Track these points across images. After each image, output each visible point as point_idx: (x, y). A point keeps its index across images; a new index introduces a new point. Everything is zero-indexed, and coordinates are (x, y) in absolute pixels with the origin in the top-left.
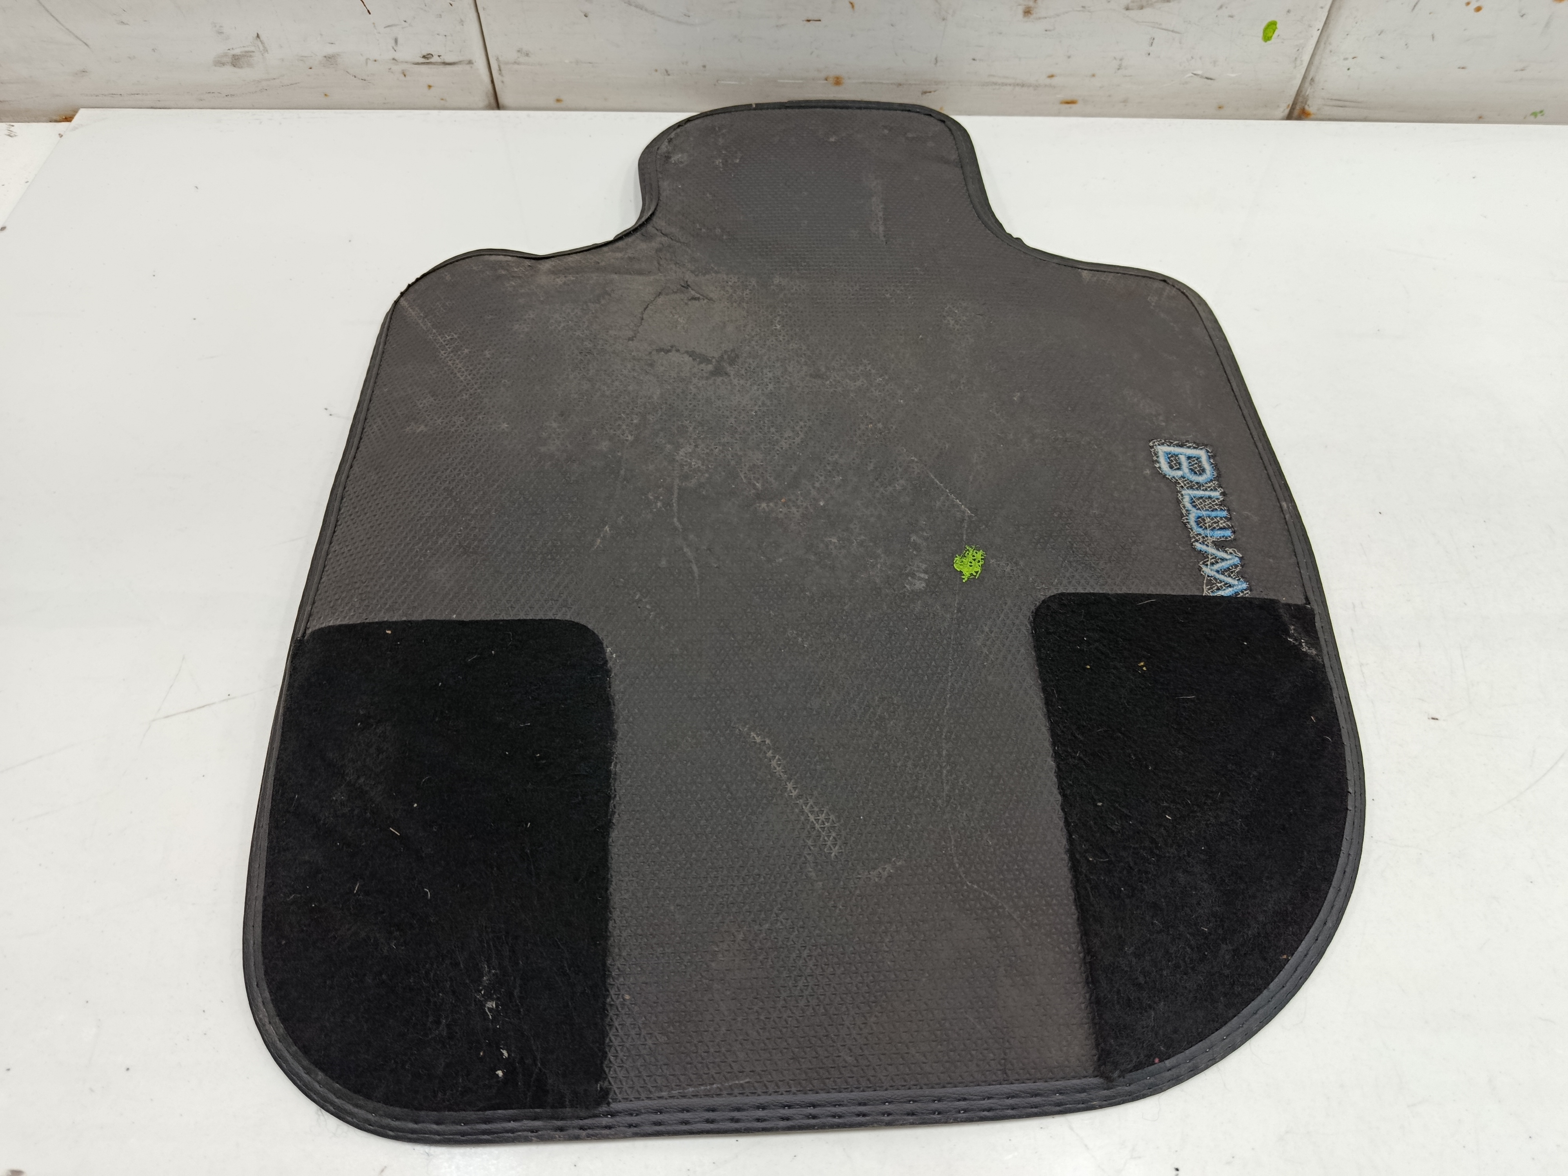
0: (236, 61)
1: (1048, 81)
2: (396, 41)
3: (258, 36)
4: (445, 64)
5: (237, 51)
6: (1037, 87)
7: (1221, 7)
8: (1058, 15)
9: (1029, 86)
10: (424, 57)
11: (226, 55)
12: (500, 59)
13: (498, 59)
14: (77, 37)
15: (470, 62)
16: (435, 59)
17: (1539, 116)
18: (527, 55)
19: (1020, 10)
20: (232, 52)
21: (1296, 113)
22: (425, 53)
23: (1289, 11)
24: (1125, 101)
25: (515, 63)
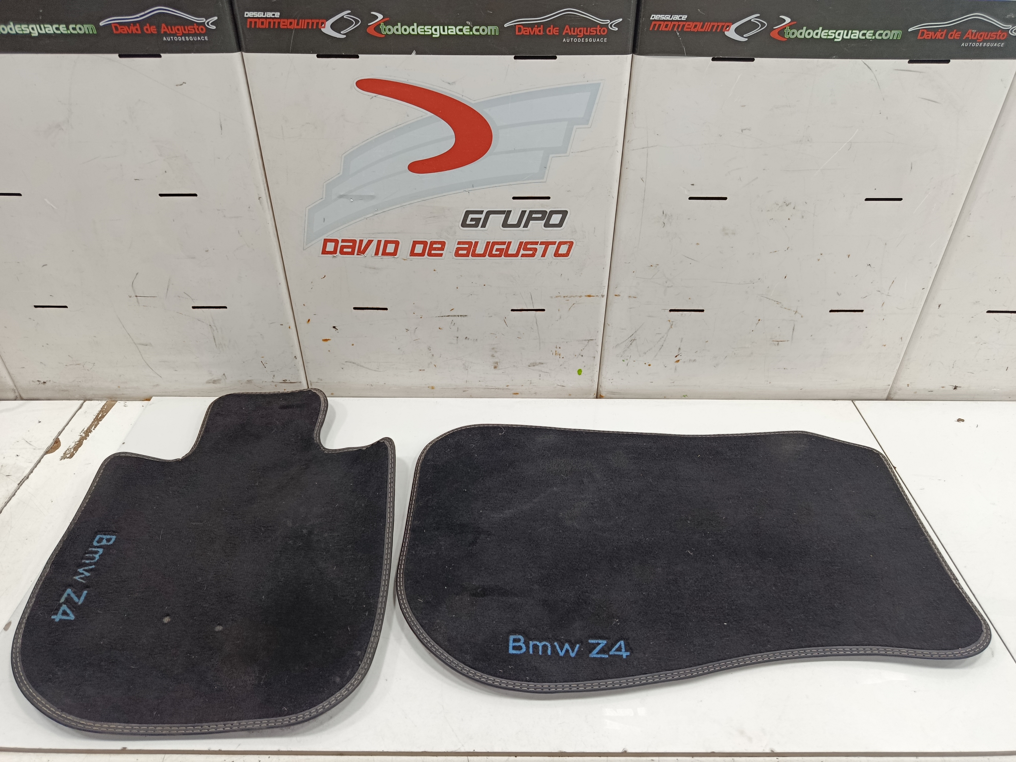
0: (214, 382)
1: (507, 387)
2: (274, 376)
3: (224, 374)
4: (291, 383)
5: (215, 379)
6: (503, 389)
7: (561, 365)
8: (506, 368)
9: (501, 389)
10: (284, 381)
11: (211, 380)
12: (312, 381)
13: (310, 381)
14: (158, 375)
15: (300, 382)
16: (288, 381)
17: (686, 396)
18: (321, 380)
19: (493, 367)
20: (214, 379)
21: (599, 396)
22: (284, 380)
23: (585, 366)
24: (536, 393)
25: (317, 382)
